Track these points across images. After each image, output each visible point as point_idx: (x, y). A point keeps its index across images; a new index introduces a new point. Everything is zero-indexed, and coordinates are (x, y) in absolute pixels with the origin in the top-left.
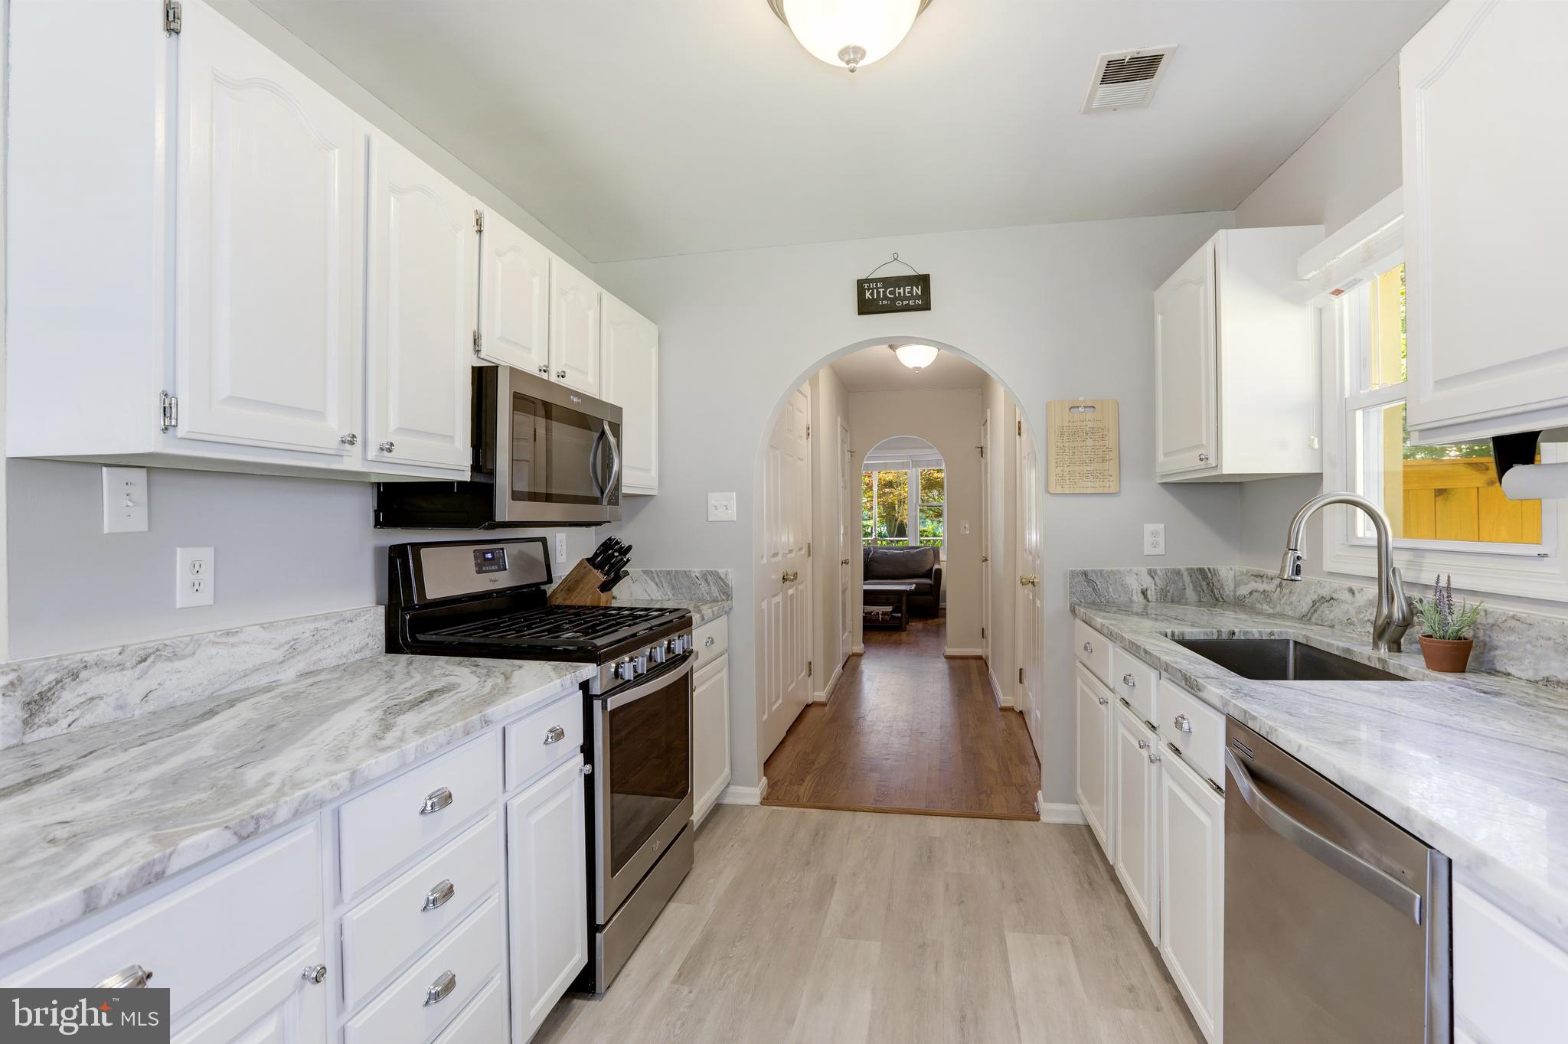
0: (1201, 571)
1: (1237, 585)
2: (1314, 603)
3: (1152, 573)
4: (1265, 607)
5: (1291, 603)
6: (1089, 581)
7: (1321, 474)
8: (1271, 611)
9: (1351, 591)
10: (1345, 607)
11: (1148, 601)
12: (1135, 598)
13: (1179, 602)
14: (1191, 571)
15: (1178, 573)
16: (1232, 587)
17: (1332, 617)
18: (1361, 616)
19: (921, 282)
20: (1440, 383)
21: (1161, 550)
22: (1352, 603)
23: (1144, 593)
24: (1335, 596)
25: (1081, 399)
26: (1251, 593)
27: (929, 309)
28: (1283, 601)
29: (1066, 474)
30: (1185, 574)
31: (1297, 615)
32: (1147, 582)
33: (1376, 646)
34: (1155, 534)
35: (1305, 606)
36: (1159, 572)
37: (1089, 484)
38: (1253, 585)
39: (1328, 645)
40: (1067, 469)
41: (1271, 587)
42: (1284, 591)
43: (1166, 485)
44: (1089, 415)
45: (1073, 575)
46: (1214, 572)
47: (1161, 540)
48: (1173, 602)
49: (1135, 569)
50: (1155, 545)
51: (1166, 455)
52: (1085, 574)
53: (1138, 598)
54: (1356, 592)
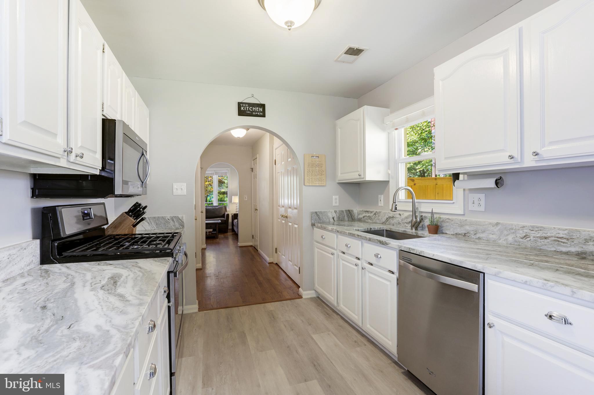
0: (349, 210)
1: (359, 214)
2: (387, 218)
3: (335, 212)
4: (369, 221)
5: (379, 219)
6: (317, 215)
7: (389, 181)
8: (371, 222)
9: (400, 214)
10: (397, 219)
11: (334, 221)
12: (331, 220)
13: (343, 221)
14: (346, 210)
15: (343, 211)
16: (357, 216)
17: (393, 222)
18: (403, 221)
19: (262, 107)
20: (446, 158)
21: (337, 204)
22: (400, 218)
23: (333, 218)
24: (394, 216)
25: (315, 154)
26: (364, 217)
27: (265, 117)
28: (376, 219)
29: (310, 179)
30: (345, 212)
31: (381, 223)
32: (334, 215)
33: (412, 229)
34: (336, 199)
35: (384, 220)
36: (338, 212)
37: (317, 183)
38: (364, 214)
39: (398, 230)
40: (310, 177)
41: (371, 215)
42: (376, 215)
43: (339, 183)
44: (317, 159)
45: (312, 213)
46: (352, 211)
47: (338, 201)
48: (341, 221)
49: (331, 211)
50: (336, 203)
51: (341, 174)
52: (316, 213)
53: (332, 220)
54: (401, 215)
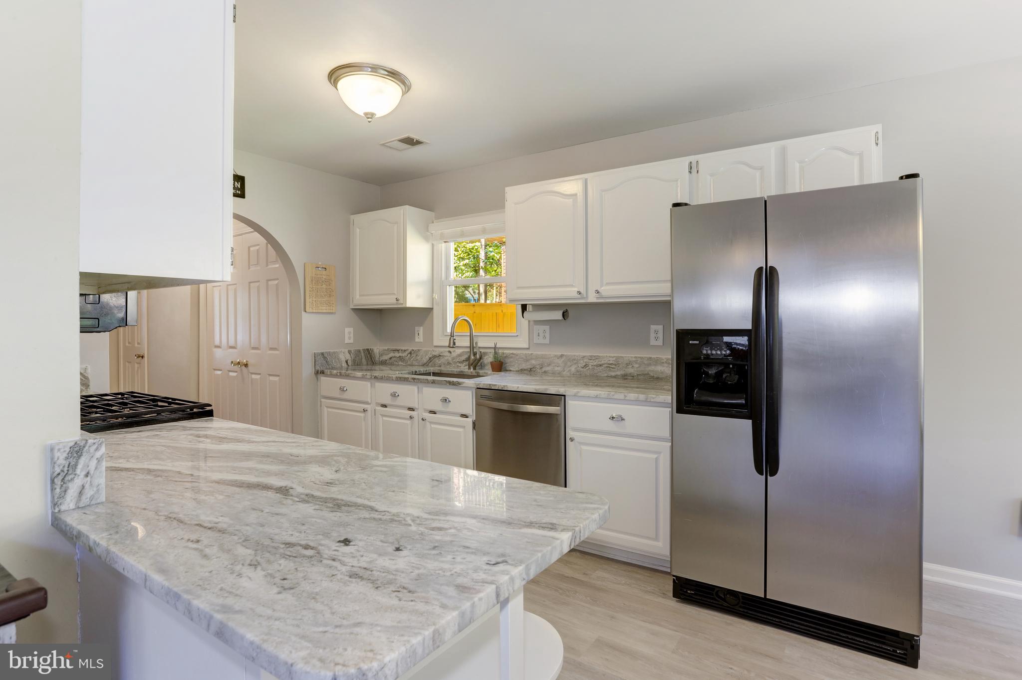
0: (368, 350)
1: (381, 355)
2: (430, 358)
3: (350, 352)
4: (400, 363)
5: (417, 360)
6: (325, 358)
7: (432, 308)
8: (404, 364)
9: (450, 352)
10: (446, 358)
11: (348, 366)
12: (343, 365)
13: (360, 365)
14: (364, 350)
15: (359, 351)
16: (378, 357)
17: (439, 362)
21: (351, 341)
22: (450, 356)
23: (347, 362)
24: (441, 354)
25: (320, 263)
26: (391, 358)
27: (245, 198)
28: (412, 359)
29: (314, 302)
30: (362, 351)
31: (420, 364)
32: (348, 357)
34: (349, 333)
35: (425, 360)
36: (352, 352)
37: (324, 308)
38: (392, 355)
39: (451, 371)
40: (315, 299)
41: (404, 355)
42: (413, 355)
43: (353, 309)
44: (324, 272)
45: (316, 355)
46: (372, 350)
47: (352, 335)
48: (358, 365)
49: (343, 350)
50: (350, 338)
52: (323, 354)
53: (344, 365)
54: (452, 352)
